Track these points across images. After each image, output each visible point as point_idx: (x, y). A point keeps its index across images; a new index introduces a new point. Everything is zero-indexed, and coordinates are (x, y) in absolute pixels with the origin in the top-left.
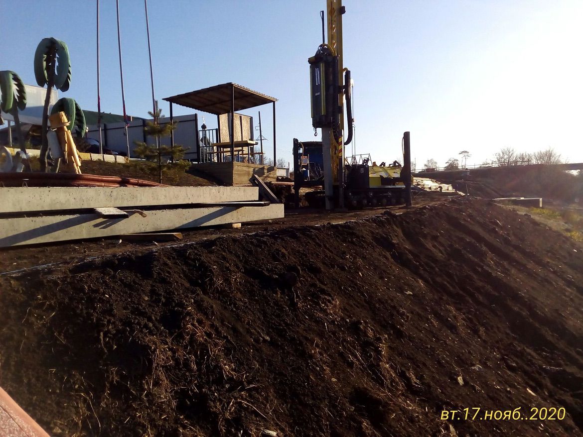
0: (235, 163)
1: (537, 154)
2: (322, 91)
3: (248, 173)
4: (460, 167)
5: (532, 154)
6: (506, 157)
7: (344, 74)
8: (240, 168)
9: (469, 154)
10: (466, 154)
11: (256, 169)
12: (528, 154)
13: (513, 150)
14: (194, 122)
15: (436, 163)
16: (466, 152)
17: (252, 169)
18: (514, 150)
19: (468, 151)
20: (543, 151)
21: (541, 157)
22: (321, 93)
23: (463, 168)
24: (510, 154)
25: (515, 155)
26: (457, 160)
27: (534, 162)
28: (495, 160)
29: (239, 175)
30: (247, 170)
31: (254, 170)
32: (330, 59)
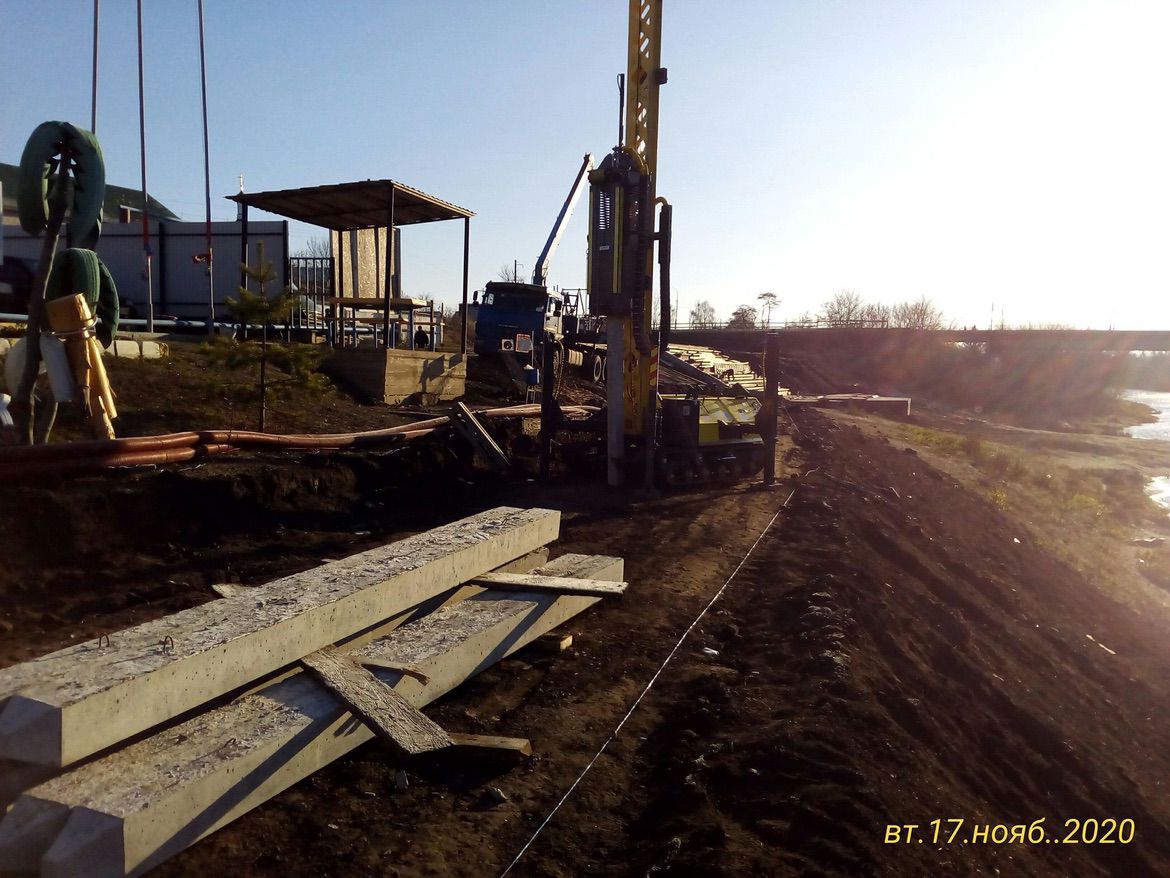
0: (391, 351)
1: (898, 307)
2: (616, 242)
3: (415, 373)
4: (758, 324)
5: (891, 307)
6: (845, 310)
7: (658, 208)
8: (399, 362)
9: (778, 299)
10: (771, 299)
11: (430, 362)
12: (883, 308)
13: (857, 300)
14: (281, 238)
15: (713, 310)
16: (771, 295)
17: (421, 363)
18: (860, 299)
19: (774, 294)
20: (911, 303)
21: (905, 313)
22: (612, 247)
23: (763, 327)
24: (852, 306)
25: (860, 308)
26: (754, 310)
27: (893, 323)
28: (825, 315)
29: (398, 376)
30: (412, 365)
31: (426, 363)
32: (634, 179)
